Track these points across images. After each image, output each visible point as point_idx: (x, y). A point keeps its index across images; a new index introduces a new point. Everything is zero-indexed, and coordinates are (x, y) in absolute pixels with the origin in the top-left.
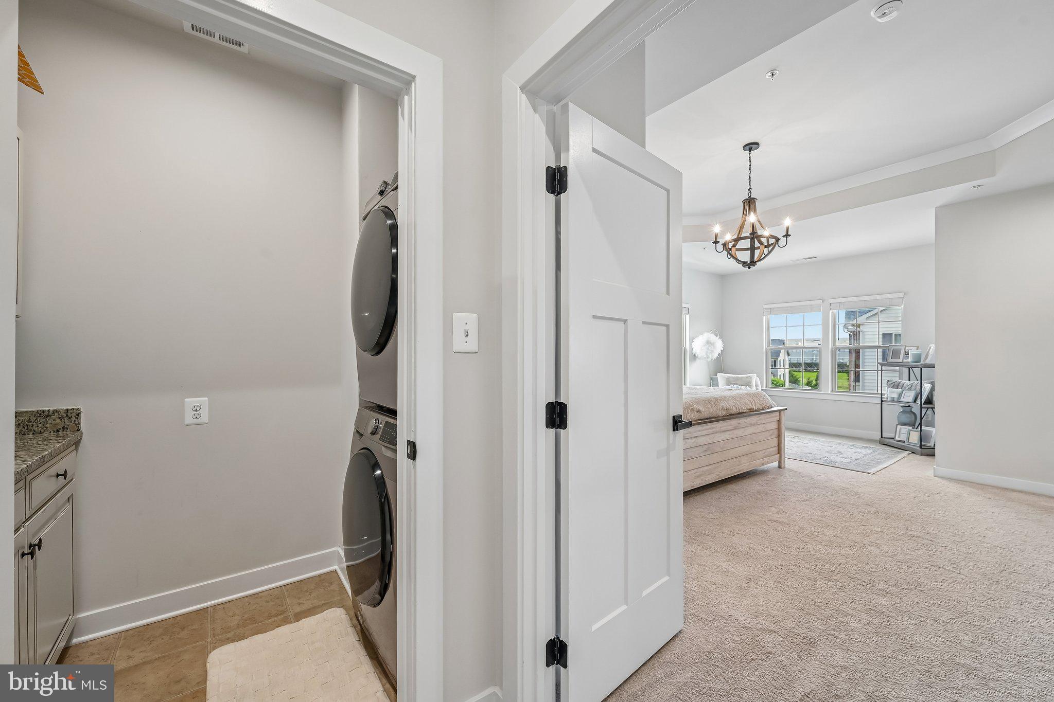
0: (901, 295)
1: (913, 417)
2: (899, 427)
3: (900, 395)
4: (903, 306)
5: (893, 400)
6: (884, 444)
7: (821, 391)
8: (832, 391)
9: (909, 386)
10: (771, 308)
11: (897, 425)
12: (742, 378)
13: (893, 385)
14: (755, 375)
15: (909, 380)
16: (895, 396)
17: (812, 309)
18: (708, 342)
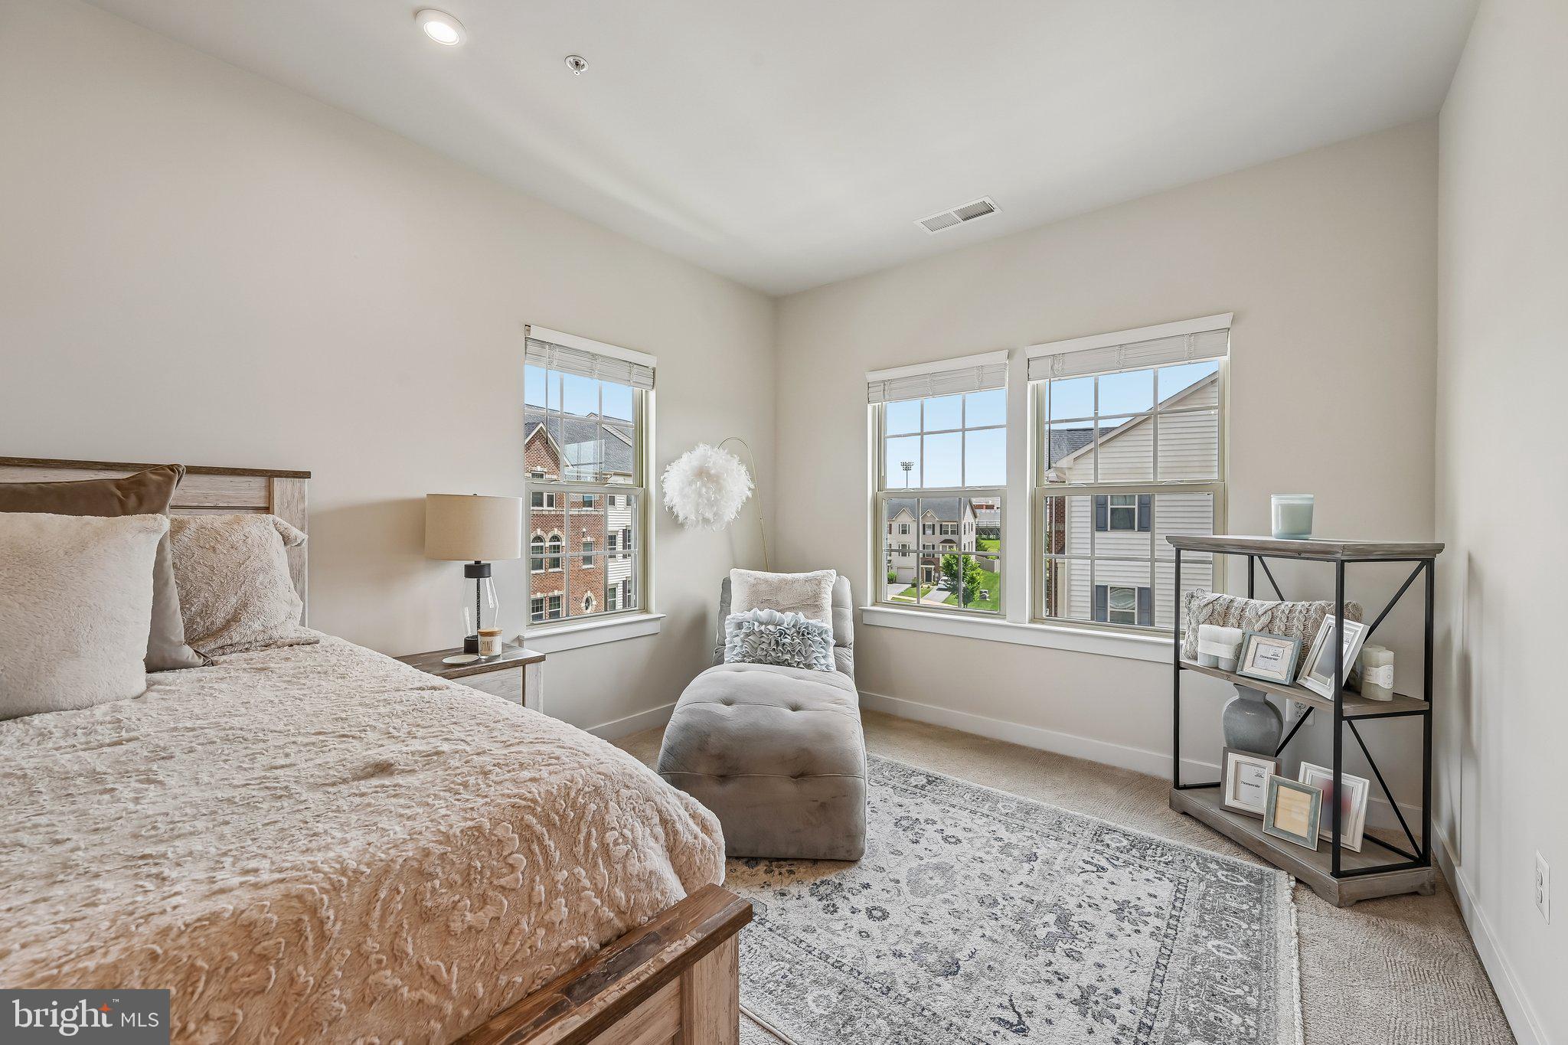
0: (1224, 321)
1: (1274, 721)
2: (1233, 758)
3: (1240, 651)
4: (1227, 358)
5: (1214, 668)
6: (1185, 813)
7: (1004, 617)
8: (1034, 619)
9: (1265, 620)
10: (884, 381)
11: (1226, 751)
12: (793, 581)
13: (1208, 610)
14: (833, 572)
15: (1251, 596)
16: (1225, 653)
17: (982, 381)
18: (703, 474)
